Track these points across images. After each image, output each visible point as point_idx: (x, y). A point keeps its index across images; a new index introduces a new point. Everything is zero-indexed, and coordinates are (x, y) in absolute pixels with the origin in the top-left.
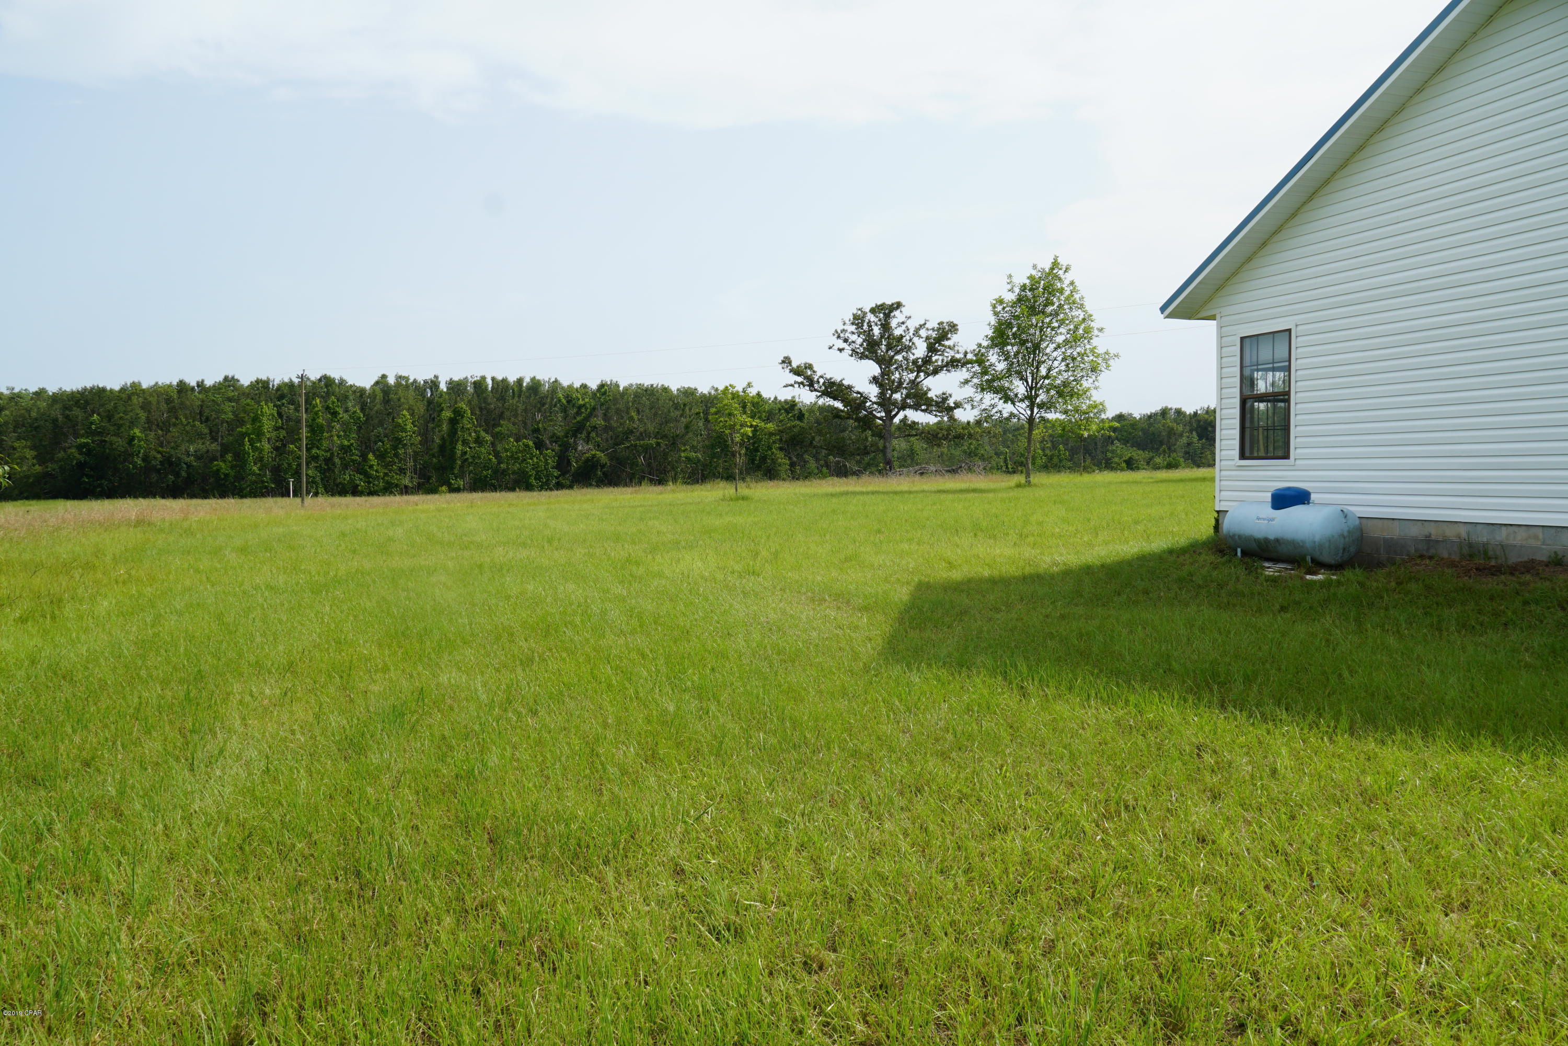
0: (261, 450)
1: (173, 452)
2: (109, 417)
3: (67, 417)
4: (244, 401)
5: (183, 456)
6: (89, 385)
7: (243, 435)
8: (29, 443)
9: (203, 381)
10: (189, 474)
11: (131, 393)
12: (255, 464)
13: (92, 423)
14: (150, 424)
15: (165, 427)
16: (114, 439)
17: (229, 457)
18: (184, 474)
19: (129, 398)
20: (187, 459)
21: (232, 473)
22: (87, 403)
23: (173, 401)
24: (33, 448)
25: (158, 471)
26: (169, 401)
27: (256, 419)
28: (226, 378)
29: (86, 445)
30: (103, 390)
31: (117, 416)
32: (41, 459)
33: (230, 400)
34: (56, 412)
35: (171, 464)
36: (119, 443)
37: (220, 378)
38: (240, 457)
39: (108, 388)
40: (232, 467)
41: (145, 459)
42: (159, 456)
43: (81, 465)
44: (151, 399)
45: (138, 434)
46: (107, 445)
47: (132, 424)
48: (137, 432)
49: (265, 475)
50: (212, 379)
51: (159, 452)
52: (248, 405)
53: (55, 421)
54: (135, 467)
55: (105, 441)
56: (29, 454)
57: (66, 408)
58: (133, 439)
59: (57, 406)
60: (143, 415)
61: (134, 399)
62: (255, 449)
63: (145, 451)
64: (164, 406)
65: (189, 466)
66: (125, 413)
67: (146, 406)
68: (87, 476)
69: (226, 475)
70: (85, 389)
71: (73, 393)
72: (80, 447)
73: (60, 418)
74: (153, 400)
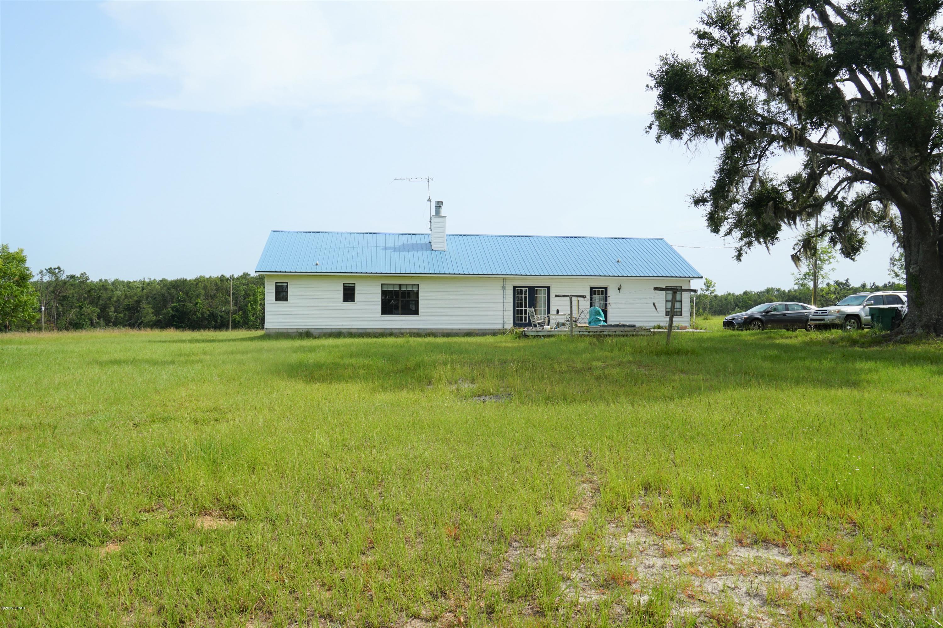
0: (256, 309)
1: (214, 311)
2: (187, 293)
3: (169, 293)
4: (250, 285)
5: (219, 312)
6: (179, 278)
7: (250, 302)
8: (151, 306)
9: (233, 275)
10: (222, 321)
11: (198, 282)
12: (253, 316)
13: (179, 296)
14: (207, 296)
15: (213, 297)
16: (188, 304)
17: (241, 313)
18: (219, 321)
19: (197, 284)
20: (220, 314)
21: (242, 321)
22: (178, 286)
23: (218, 286)
24: (152, 308)
25: (207, 319)
26: (216, 285)
27: (254, 294)
28: (244, 274)
29: (175, 307)
30: (186, 280)
31: (190, 293)
32: (157, 313)
33: (244, 285)
34: (164, 291)
35: (213, 316)
36: (190, 306)
37: (241, 274)
38: (245, 312)
39: (188, 280)
40: (241, 318)
41: (202, 314)
42: (208, 312)
43: (173, 316)
44: (207, 284)
45: (200, 301)
46: (185, 307)
47: (198, 296)
48: (199, 300)
49: (257, 322)
50: (237, 274)
51: (208, 310)
52: (252, 287)
53: (163, 295)
54: (197, 317)
55: (184, 305)
56: (151, 311)
57: (168, 289)
58: (197, 303)
59: (165, 288)
60: (203, 292)
61: (200, 284)
62: (253, 309)
63: (202, 310)
64: (214, 288)
65: (222, 317)
66: (194, 291)
67: (205, 288)
68: (175, 321)
69: (239, 322)
70: (177, 280)
71: (172, 281)
72: (173, 308)
73: (166, 294)
74: (208, 285)
